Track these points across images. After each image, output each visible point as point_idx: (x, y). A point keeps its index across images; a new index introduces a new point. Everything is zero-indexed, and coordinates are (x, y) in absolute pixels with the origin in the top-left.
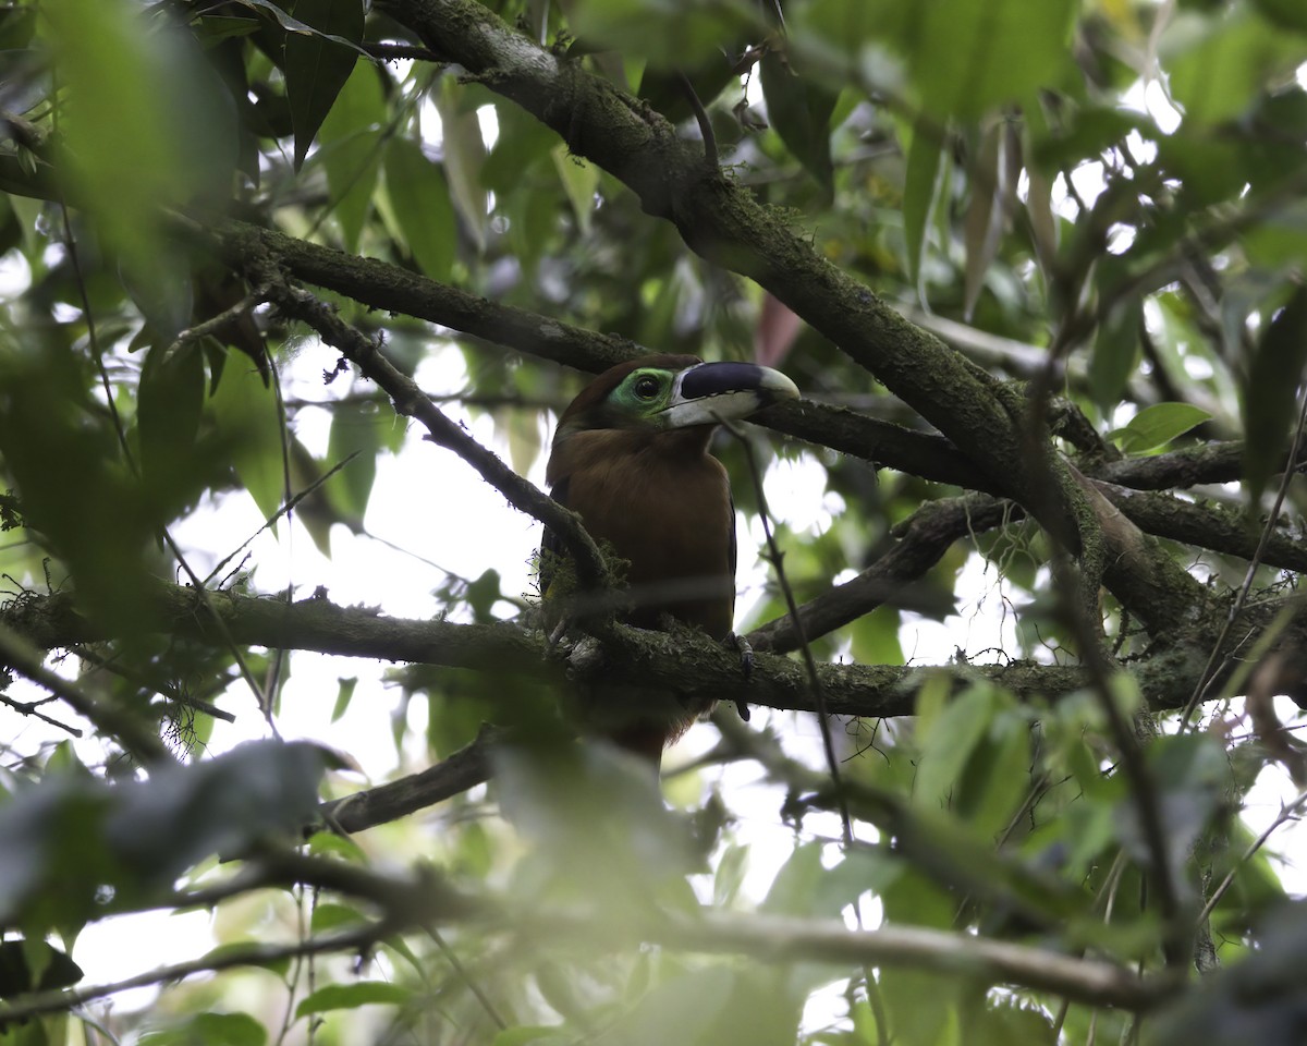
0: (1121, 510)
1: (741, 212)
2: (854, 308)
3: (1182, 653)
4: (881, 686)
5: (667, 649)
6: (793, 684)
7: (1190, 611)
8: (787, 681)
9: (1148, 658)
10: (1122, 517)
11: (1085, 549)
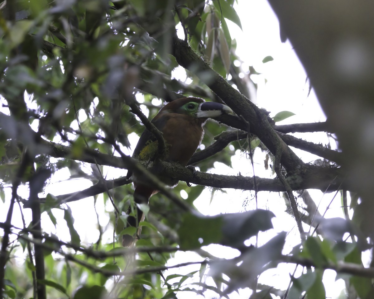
0: (282, 139)
1: (192, 55)
2: (219, 82)
3: (296, 177)
4: (221, 180)
5: (170, 167)
6: (200, 178)
7: (298, 166)
8: (199, 177)
9: (287, 178)
10: (282, 141)
11: (277, 149)
